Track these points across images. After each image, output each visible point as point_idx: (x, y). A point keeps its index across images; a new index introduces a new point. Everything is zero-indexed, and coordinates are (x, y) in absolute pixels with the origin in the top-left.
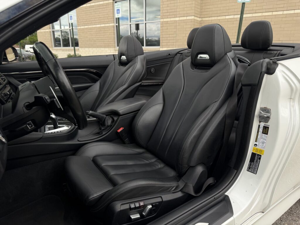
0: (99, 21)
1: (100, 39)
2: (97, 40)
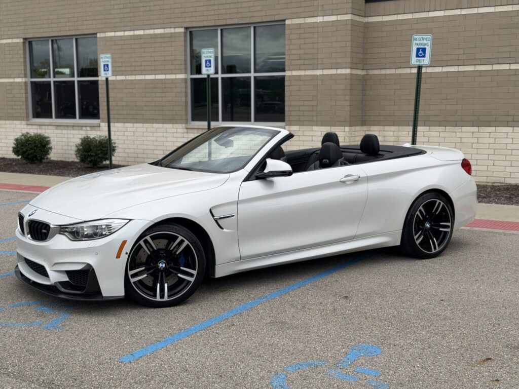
1: (153, 104)
2: (146, 106)
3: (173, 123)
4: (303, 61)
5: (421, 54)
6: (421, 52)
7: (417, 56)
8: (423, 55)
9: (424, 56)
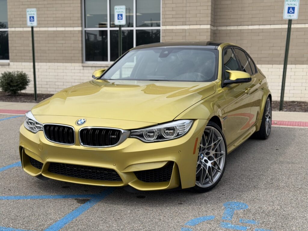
0: (55, 22)
2: (49, 50)
3: (71, 63)
4: (175, 19)
5: (291, 11)
6: (291, 10)
7: (288, 12)
8: (293, 12)
9: (293, 13)
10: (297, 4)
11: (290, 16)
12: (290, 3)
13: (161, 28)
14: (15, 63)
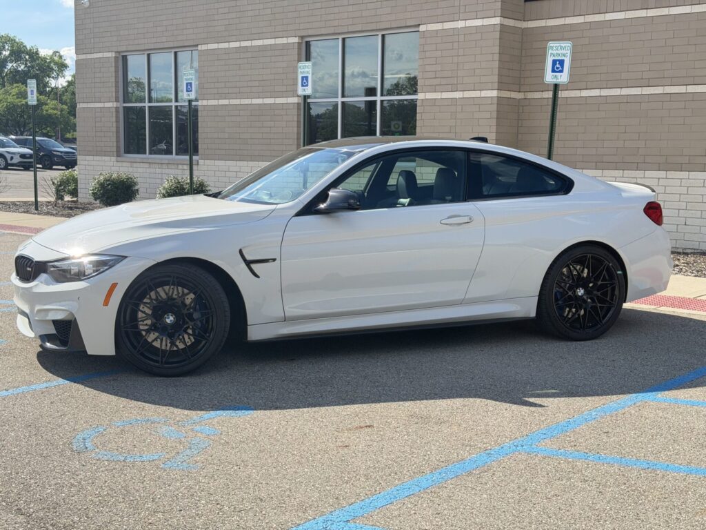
0: (261, 89)
1: (260, 136)
2: (251, 138)
4: (439, 79)
5: (558, 68)
6: (558, 66)
7: (553, 71)
8: (560, 69)
9: (561, 71)
10: (568, 55)
11: (556, 77)
12: (557, 52)
13: (420, 96)
14: (207, 162)
